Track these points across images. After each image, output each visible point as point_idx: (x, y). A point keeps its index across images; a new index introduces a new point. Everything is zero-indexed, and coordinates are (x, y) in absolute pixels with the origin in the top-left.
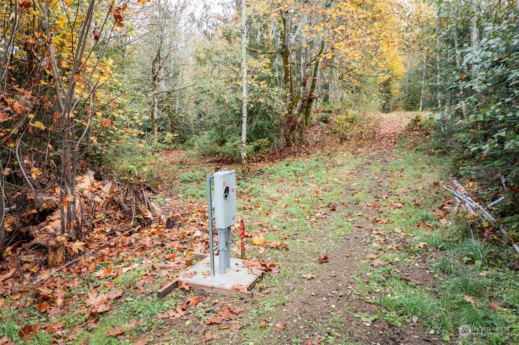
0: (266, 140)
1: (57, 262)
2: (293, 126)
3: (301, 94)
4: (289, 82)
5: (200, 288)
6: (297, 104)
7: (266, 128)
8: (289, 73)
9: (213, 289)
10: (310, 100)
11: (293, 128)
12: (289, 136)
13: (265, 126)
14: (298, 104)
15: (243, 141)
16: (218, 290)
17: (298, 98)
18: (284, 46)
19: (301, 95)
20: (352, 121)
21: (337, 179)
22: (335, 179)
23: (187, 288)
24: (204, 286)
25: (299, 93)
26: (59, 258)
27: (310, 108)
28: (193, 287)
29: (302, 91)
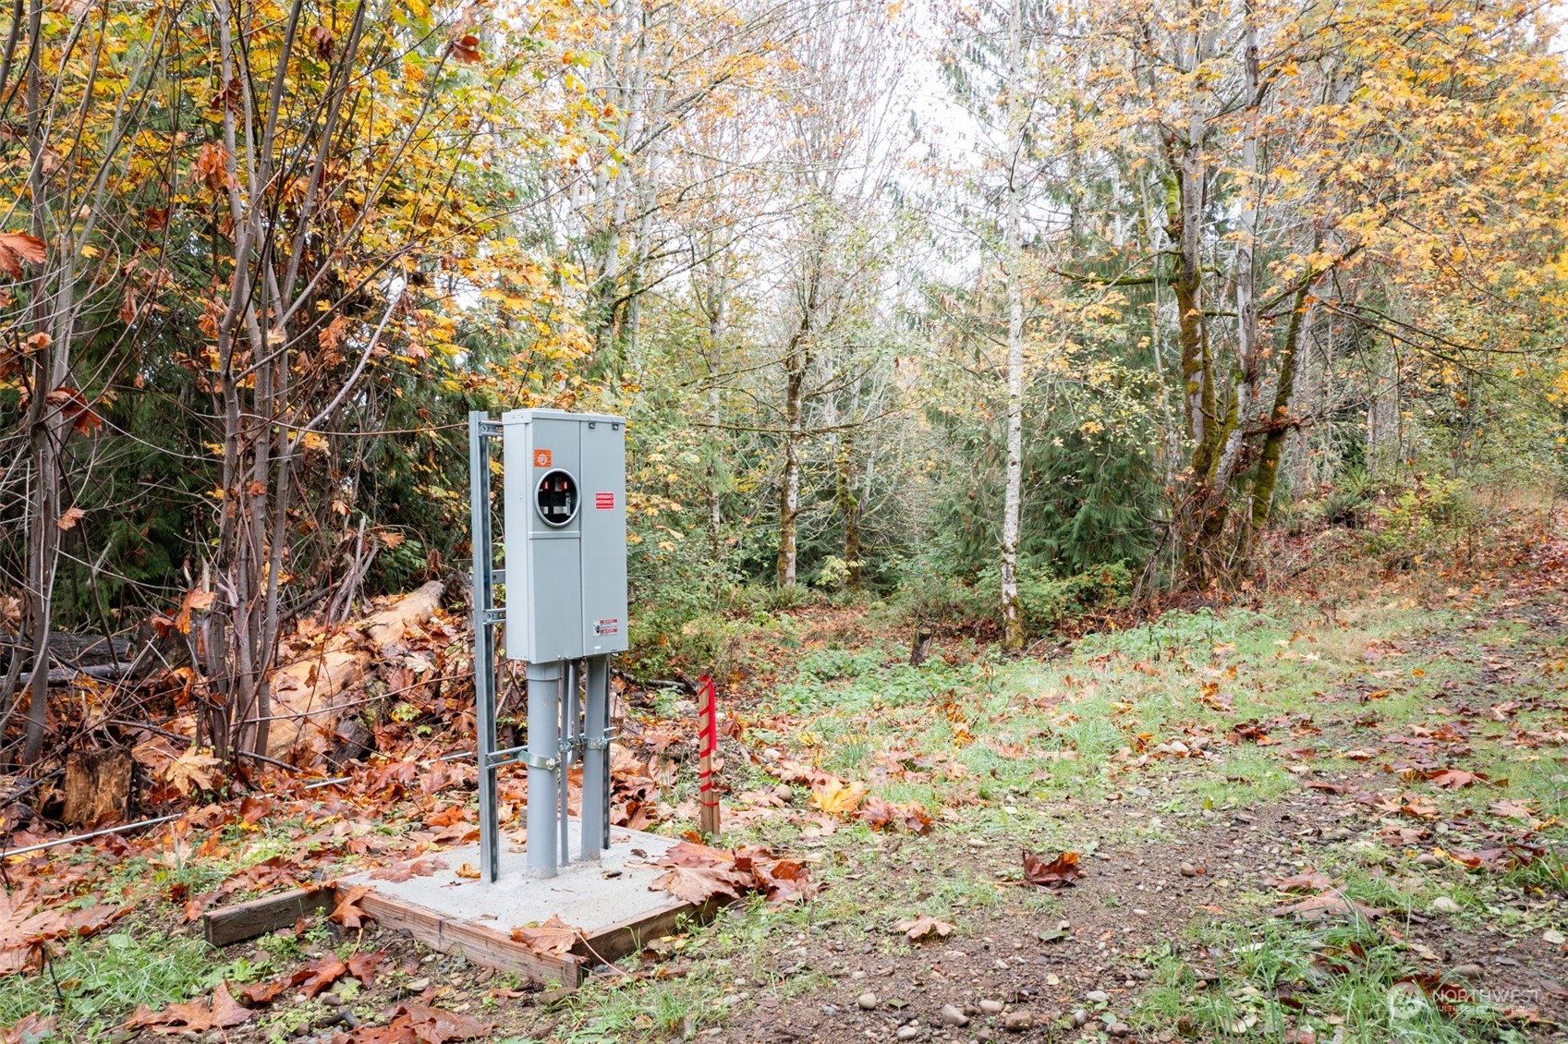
0: (1119, 566)
1: (92, 813)
2: (1212, 520)
3: (1240, 410)
4: (1200, 373)
5: (400, 925)
6: (1224, 444)
7: (1122, 530)
8: (1199, 346)
9: (446, 933)
10: (1275, 433)
11: (1215, 528)
12: (1199, 551)
13: (1119, 522)
14: (1230, 445)
15: (1009, 545)
16: (460, 938)
17: (1230, 425)
18: (1183, 259)
19: (1239, 413)
20: (1441, 515)
21: (1316, 658)
22: (1310, 656)
23: (351, 917)
24: (417, 918)
25: (1233, 407)
26: (101, 800)
27: (1276, 459)
28: (380, 916)
29: (1241, 398)
